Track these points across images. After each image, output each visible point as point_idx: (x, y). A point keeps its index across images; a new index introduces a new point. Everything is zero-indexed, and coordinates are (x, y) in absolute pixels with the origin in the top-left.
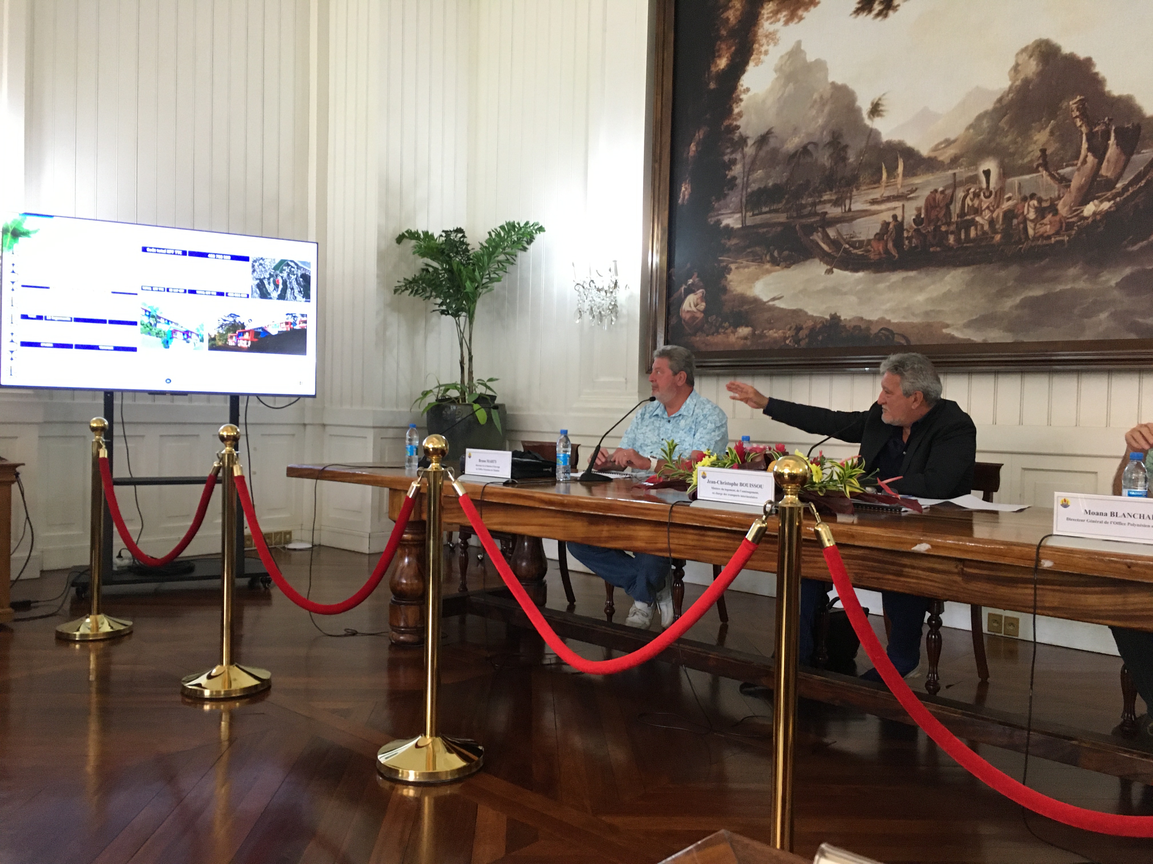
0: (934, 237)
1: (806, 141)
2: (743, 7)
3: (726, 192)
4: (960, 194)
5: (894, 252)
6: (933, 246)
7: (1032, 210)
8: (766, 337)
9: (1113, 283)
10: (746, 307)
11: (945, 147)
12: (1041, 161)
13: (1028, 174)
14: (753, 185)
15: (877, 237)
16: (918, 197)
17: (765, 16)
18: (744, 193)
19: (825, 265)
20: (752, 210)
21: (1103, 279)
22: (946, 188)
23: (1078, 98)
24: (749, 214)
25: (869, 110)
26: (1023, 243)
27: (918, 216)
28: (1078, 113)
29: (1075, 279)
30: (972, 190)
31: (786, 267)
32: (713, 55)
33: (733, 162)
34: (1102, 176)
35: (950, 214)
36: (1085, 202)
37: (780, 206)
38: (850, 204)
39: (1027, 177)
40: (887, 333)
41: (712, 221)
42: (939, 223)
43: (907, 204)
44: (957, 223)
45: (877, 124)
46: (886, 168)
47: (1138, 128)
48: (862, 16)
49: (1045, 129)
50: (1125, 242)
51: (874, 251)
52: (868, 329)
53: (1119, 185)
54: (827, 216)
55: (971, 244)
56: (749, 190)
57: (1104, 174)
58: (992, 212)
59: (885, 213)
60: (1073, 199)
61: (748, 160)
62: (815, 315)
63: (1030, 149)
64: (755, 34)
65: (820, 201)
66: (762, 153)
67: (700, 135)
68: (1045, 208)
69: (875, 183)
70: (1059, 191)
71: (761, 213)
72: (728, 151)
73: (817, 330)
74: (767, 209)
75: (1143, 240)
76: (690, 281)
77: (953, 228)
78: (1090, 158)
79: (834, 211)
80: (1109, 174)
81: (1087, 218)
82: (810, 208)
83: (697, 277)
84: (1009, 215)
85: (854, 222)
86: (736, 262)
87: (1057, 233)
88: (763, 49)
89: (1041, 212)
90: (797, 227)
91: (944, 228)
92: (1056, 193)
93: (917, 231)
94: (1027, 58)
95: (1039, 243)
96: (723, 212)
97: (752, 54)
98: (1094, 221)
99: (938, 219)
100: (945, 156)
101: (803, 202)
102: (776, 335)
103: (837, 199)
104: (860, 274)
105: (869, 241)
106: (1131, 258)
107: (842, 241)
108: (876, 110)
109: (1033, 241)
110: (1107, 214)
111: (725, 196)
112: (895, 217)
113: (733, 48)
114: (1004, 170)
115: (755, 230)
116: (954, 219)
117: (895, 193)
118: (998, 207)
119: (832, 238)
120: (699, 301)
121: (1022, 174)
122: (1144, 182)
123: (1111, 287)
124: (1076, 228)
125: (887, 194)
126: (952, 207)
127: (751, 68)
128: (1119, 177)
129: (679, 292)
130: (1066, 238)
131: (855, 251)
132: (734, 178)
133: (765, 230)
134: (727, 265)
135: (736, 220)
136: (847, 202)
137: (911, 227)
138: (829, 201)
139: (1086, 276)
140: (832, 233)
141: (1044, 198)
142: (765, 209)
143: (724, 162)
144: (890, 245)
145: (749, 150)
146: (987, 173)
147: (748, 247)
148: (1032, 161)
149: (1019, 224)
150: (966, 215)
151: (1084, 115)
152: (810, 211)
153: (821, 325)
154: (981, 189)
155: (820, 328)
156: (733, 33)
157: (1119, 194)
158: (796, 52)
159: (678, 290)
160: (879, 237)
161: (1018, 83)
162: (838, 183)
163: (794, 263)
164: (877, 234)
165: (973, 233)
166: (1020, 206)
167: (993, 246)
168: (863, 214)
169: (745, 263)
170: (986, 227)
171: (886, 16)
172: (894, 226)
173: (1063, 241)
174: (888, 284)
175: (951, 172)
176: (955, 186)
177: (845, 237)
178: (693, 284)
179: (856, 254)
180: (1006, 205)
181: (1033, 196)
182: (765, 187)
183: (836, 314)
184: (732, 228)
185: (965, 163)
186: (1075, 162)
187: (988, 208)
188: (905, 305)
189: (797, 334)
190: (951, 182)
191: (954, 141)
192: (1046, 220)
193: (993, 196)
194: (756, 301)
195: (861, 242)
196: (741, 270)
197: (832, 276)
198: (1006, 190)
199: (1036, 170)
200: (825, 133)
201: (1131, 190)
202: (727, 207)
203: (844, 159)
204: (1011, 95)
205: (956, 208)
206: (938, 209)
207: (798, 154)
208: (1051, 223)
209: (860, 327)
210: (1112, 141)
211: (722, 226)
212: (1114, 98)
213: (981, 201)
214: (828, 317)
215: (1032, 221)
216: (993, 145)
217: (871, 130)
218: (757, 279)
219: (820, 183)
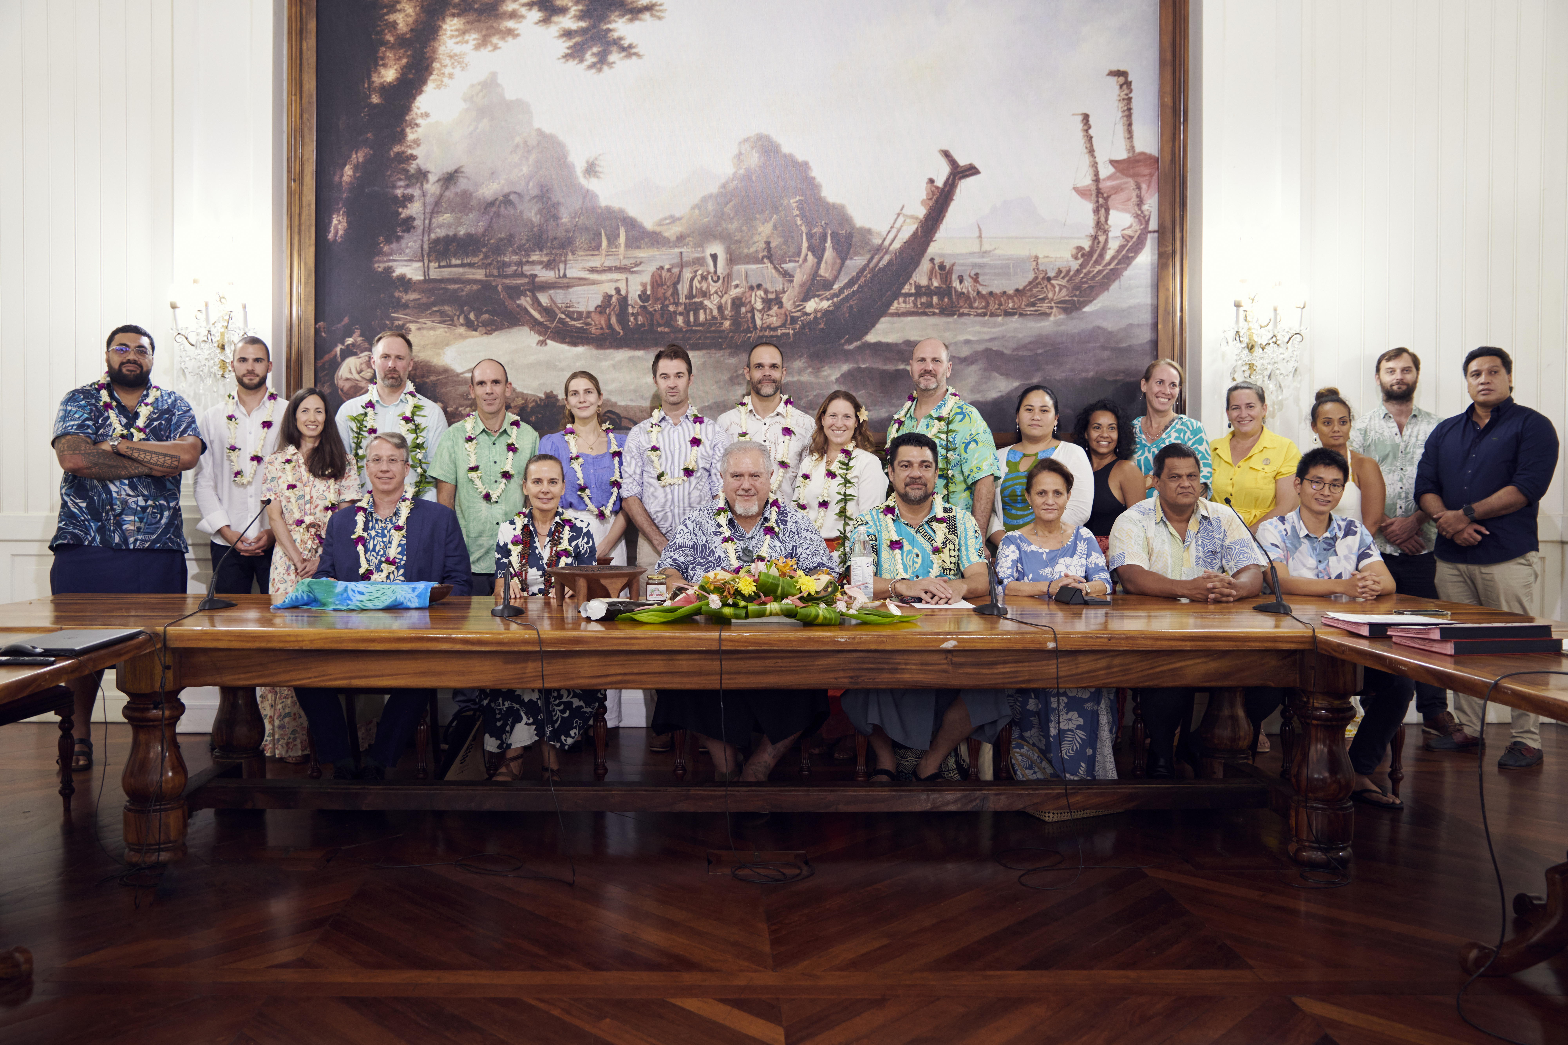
0: (662, 317)
1: (506, 190)
2: (417, 15)
3: (400, 234)
4: (687, 274)
5: (618, 328)
6: (660, 325)
7: (759, 301)
9: (833, 378)
10: (432, 378)
11: (669, 224)
12: (765, 253)
13: (754, 263)
14: (438, 230)
15: (598, 309)
16: (643, 271)
17: (449, 33)
18: (426, 238)
19: (537, 335)
20: (438, 260)
21: (825, 373)
22: (673, 266)
23: (798, 198)
24: (433, 265)
25: (584, 168)
26: (751, 332)
27: (644, 292)
28: (798, 213)
29: (800, 372)
30: (700, 272)
31: (486, 333)
32: (374, 62)
33: (410, 199)
34: (821, 276)
35: (678, 295)
36: (806, 298)
37: (475, 260)
38: (565, 269)
39: (754, 267)
41: (380, 267)
42: (667, 302)
43: (631, 277)
44: (685, 304)
45: (592, 185)
46: (606, 235)
47: (850, 236)
48: (572, 64)
49: (768, 222)
50: (843, 341)
51: (596, 325)
53: (836, 287)
54: (537, 279)
55: (701, 328)
56: (433, 236)
57: (823, 274)
58: (721, 297)
59: (606, 284)
60: (796, 294)
61: (430, 200)
62: (525, 392)
63: (755, 239)
64: (434, 51)
65: (528, 262)
66: (449, 194)
67: (359, 156)
68: (771, 300)
69: (593, 250)
70: (783, 284)
71: (450, 266)
72: (401, 183)
73: (529, 410)
74: (459, 262)
75: (857, 341)
76: (349, 341)
77: (681, 309)
78: (810, 257)
79: (545, 275)
80: (827, 275)
81: (809, 314)
82: (515, 268)
83: (361, 335)
84: (737, 303)
85: (571, 290)
86: (417, 322)
87: (783, 326)
88: (447, 71)
89: (768, 303)
90: (500, 288)
91: (672, 308)
92: (781, 287)
93: (643, 308)
94: (749, 149)
95: (767, 333)
96: (394, 257)
97: (431, 74)
98: (815, 318)
99: (666, 298)
100: (672, 232)
101: (507, 259)
103: (549, 261)
104: (580, 349)
105: (589, 313)
106: (848, 356)
107: (556, 309)
108: (591, 170)
109: (761, 331)
110: (826, 313)
111: (398, 239)
112: (618, 290)
113: (404, 61)
114: (731, 255)
115: (443, 285)
116: (682, 299)
117: (617, 264)
118: (726, 293)
119: (545, 305)
120: (364, 366)
121: (748, 263)
122: (856, 286)
123: (832, 381)
124: (800, 323)
125: (608, 263)
126: (679, 287)
127: (430, 88)
128: (836, 278)
129: (333, 353)
130: (792, 332)
131: (573, 323)
132: (411, 219)
133: (457, 286)
134: (404, 325)
135: (416, 269)
136: (562, 266)
137: (636, 302)
138: (540, 263)
139: (810, 370)
140: (544, 299)
141: (770, 290)
142: (454, 261)
143: (396, 197)
144: (613, 320)
145: (432, 187)
146: (714, 257)
147: (434, 304)
148: (757, 251)
149: (747, 312)
150: (694, 297)
151: (803, 216)
152: (516, 270)
153: (534, 404)
154: (709, 273)
155: (532, 407)
156: (402, 42)
157: (836, 295)
158: (490, 84)
159: (330, 351)
160: (601, 309)
161: (742, 172)
162: (549, 244)
163: (496, 330)
164: (598, 306)
165: (702, 317)
166: (748, 295)
167: (724, 331)
168: (582, 282)
169: (429, 324)
170: (715, 312)
171: (600, 70)
172: (618, 299)
173: (789, 334)
174: (612, 362)
175: (677, 250)
176: (682, 265)
177: (560, 305)
178: (353, 345)
179: (574, 325)
180: (734, 292)
181: (759, 286)
182: (455, 235)
183: (552, 392)
184: (410, 279)
185: (691, 243)
186: (797, 259)
187: (716, 292)
188: (632, 387)
190: (677, 260)
191: (679, 219)
192: (772, 312)
193: (721, 281)
194: (446, 371)
195: (580, 314)
196: (425, 332)
197: (546, 348)
198: (734, 277)
199: (761, 261)
200: (531, 184)
201: (846, 293)
202: (401, 252)
203: (556, 218)
204: (735, 183)
205: (683, 289)
206: (665, 287)
207: (498, 203)
208: (777, 315)
210: (829, 244)
211: (395, 275)
212: (828, 204)
213: (709, 285)
215: (760, 311)
216: (720, 229)
217: (588, 191)
218: (447, 345)
219: (528, 240)
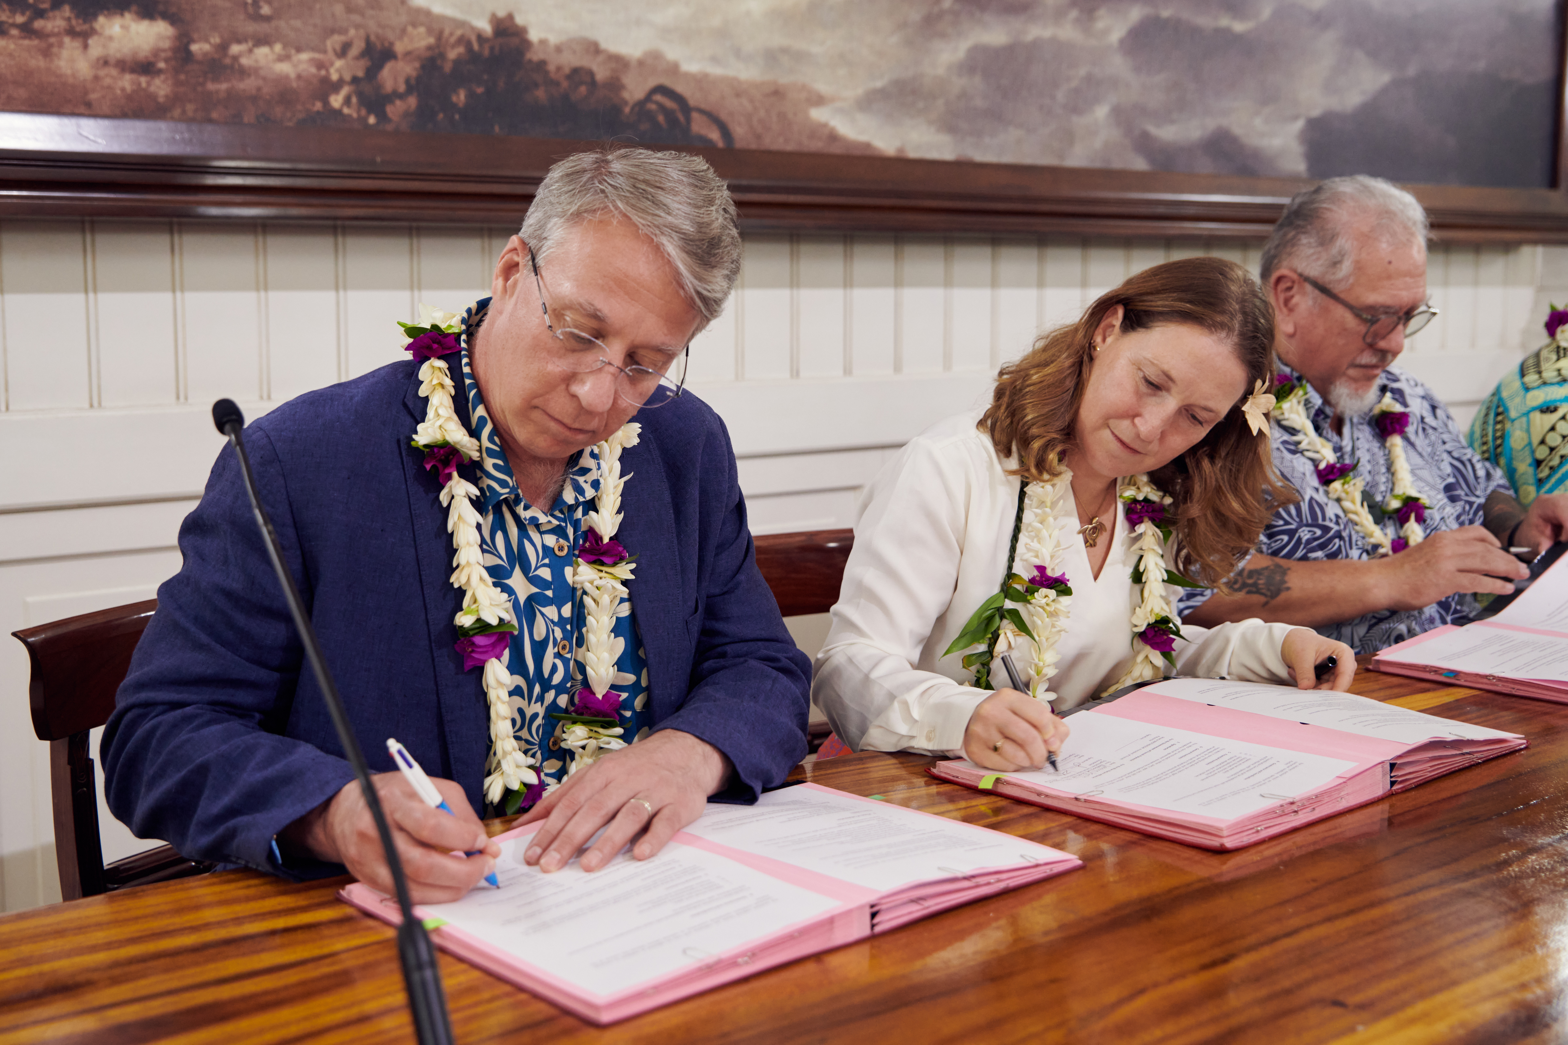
8: (243, 72)
40: (669, 104)
52: (615, 85)
102: (284, 68)
153: (461, 50)
155: (457, 62)
183: (510, 18)
188: (715, 21)
189: (373, 72)
209: (591, 74)
214: (484, 26)
